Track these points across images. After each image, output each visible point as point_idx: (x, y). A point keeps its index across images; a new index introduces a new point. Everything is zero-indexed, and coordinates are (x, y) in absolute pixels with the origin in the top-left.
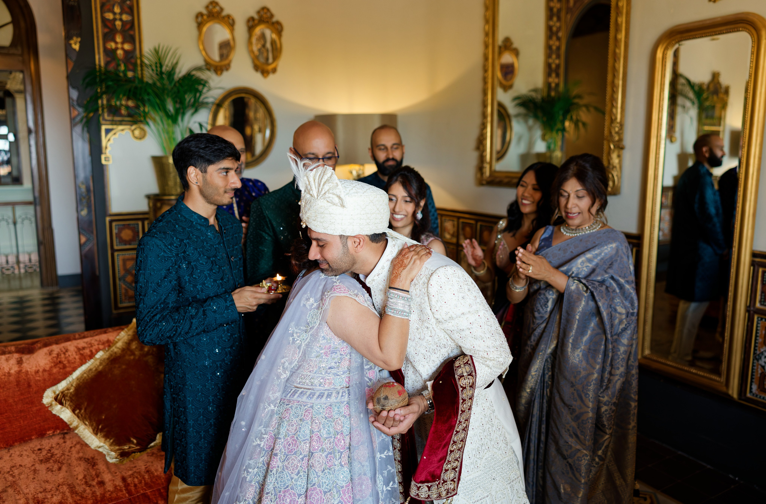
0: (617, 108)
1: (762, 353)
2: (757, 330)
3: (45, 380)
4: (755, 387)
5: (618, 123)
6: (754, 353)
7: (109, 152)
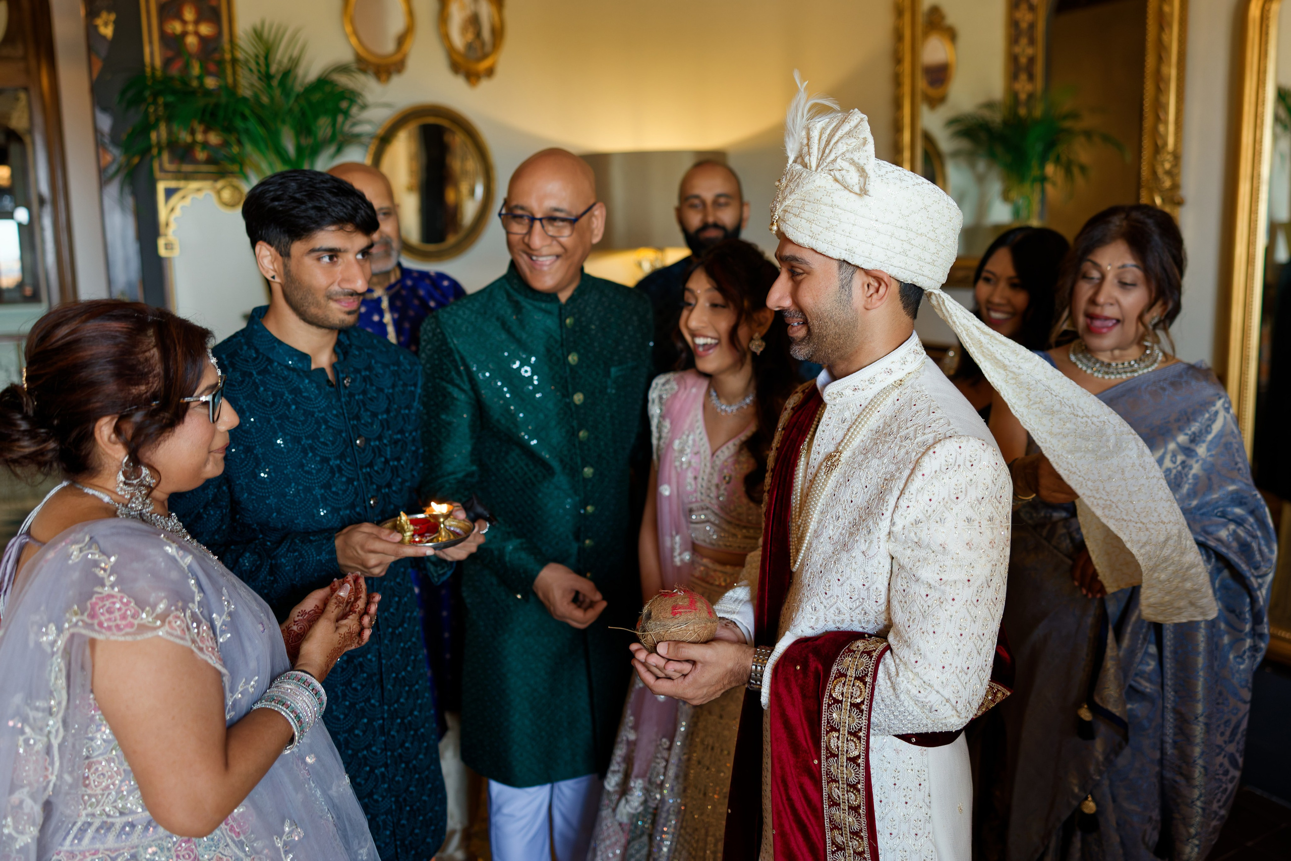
0: (1166, 123)
5: (1169, 153)
7: (174, 232)
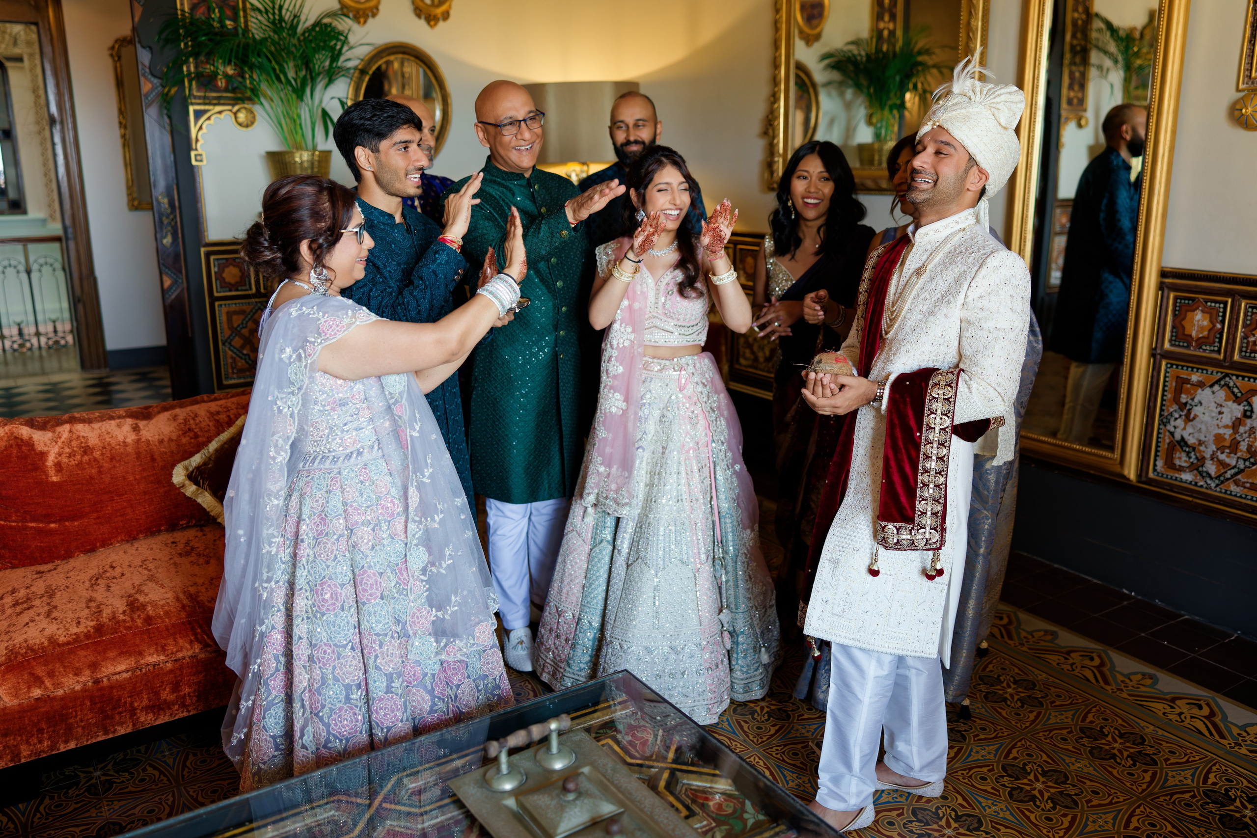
1: (1171, 414)
2: (1165, 381)
3: (172, 452)
4: (1160, 463)
6: (1161, 415)
7: (202, 146)
